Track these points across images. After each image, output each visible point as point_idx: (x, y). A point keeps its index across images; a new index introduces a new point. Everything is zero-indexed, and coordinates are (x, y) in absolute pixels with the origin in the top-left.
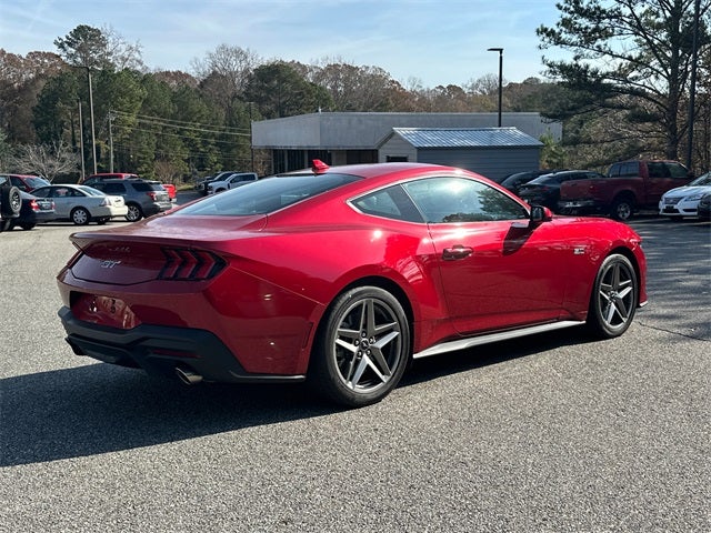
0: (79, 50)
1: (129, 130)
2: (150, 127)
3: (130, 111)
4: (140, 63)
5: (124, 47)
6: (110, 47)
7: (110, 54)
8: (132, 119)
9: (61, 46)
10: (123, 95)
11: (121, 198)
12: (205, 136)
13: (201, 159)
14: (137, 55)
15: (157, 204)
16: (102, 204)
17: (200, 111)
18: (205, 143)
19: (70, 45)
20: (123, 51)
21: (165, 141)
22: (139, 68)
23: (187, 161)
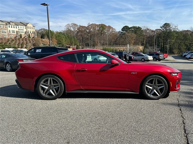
0: (165, 28)
1: (172, 43)
2: (177, 42)
3: (173, 39)
4: (178, 29)
5: (174, 26)
6: (171, 27)
7: (171, 28)
8: (174, 41)
9: (161, 28)
10: (172, 36)
11: (152, 57)
12: (190, 44)
13: (189, 49)
14: (177, 28)
15: (160, 58)
16: (147, 58)
17: (189, 38)
18: (190, 45)
19: (163, 27)
20: (174, 27)
21: (180, 45)
22: (177, 30)
23: (185, 49)
